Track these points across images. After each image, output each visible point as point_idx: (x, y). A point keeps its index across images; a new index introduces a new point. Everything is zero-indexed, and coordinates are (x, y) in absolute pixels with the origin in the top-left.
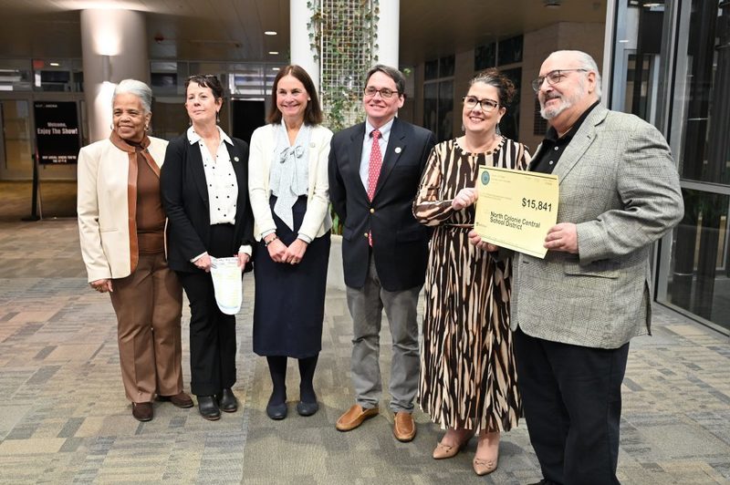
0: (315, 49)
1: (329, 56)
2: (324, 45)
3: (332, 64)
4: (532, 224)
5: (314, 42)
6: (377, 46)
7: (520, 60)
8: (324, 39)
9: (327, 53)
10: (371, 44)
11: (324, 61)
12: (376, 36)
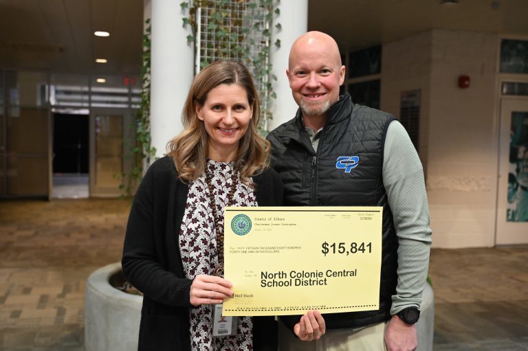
0: (189, 26)
1: (210, 37)
2: (203, 21)
3: (214, 50)
4: (344, 273)
5: (187, 16)
6: (279, 26)
7: (378, 71)
8: (203, 13)
9: (206, 33)
10: (271, 25)
11: (202, 45)
12: (278, 11)
